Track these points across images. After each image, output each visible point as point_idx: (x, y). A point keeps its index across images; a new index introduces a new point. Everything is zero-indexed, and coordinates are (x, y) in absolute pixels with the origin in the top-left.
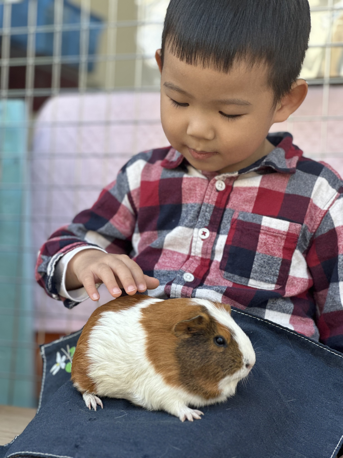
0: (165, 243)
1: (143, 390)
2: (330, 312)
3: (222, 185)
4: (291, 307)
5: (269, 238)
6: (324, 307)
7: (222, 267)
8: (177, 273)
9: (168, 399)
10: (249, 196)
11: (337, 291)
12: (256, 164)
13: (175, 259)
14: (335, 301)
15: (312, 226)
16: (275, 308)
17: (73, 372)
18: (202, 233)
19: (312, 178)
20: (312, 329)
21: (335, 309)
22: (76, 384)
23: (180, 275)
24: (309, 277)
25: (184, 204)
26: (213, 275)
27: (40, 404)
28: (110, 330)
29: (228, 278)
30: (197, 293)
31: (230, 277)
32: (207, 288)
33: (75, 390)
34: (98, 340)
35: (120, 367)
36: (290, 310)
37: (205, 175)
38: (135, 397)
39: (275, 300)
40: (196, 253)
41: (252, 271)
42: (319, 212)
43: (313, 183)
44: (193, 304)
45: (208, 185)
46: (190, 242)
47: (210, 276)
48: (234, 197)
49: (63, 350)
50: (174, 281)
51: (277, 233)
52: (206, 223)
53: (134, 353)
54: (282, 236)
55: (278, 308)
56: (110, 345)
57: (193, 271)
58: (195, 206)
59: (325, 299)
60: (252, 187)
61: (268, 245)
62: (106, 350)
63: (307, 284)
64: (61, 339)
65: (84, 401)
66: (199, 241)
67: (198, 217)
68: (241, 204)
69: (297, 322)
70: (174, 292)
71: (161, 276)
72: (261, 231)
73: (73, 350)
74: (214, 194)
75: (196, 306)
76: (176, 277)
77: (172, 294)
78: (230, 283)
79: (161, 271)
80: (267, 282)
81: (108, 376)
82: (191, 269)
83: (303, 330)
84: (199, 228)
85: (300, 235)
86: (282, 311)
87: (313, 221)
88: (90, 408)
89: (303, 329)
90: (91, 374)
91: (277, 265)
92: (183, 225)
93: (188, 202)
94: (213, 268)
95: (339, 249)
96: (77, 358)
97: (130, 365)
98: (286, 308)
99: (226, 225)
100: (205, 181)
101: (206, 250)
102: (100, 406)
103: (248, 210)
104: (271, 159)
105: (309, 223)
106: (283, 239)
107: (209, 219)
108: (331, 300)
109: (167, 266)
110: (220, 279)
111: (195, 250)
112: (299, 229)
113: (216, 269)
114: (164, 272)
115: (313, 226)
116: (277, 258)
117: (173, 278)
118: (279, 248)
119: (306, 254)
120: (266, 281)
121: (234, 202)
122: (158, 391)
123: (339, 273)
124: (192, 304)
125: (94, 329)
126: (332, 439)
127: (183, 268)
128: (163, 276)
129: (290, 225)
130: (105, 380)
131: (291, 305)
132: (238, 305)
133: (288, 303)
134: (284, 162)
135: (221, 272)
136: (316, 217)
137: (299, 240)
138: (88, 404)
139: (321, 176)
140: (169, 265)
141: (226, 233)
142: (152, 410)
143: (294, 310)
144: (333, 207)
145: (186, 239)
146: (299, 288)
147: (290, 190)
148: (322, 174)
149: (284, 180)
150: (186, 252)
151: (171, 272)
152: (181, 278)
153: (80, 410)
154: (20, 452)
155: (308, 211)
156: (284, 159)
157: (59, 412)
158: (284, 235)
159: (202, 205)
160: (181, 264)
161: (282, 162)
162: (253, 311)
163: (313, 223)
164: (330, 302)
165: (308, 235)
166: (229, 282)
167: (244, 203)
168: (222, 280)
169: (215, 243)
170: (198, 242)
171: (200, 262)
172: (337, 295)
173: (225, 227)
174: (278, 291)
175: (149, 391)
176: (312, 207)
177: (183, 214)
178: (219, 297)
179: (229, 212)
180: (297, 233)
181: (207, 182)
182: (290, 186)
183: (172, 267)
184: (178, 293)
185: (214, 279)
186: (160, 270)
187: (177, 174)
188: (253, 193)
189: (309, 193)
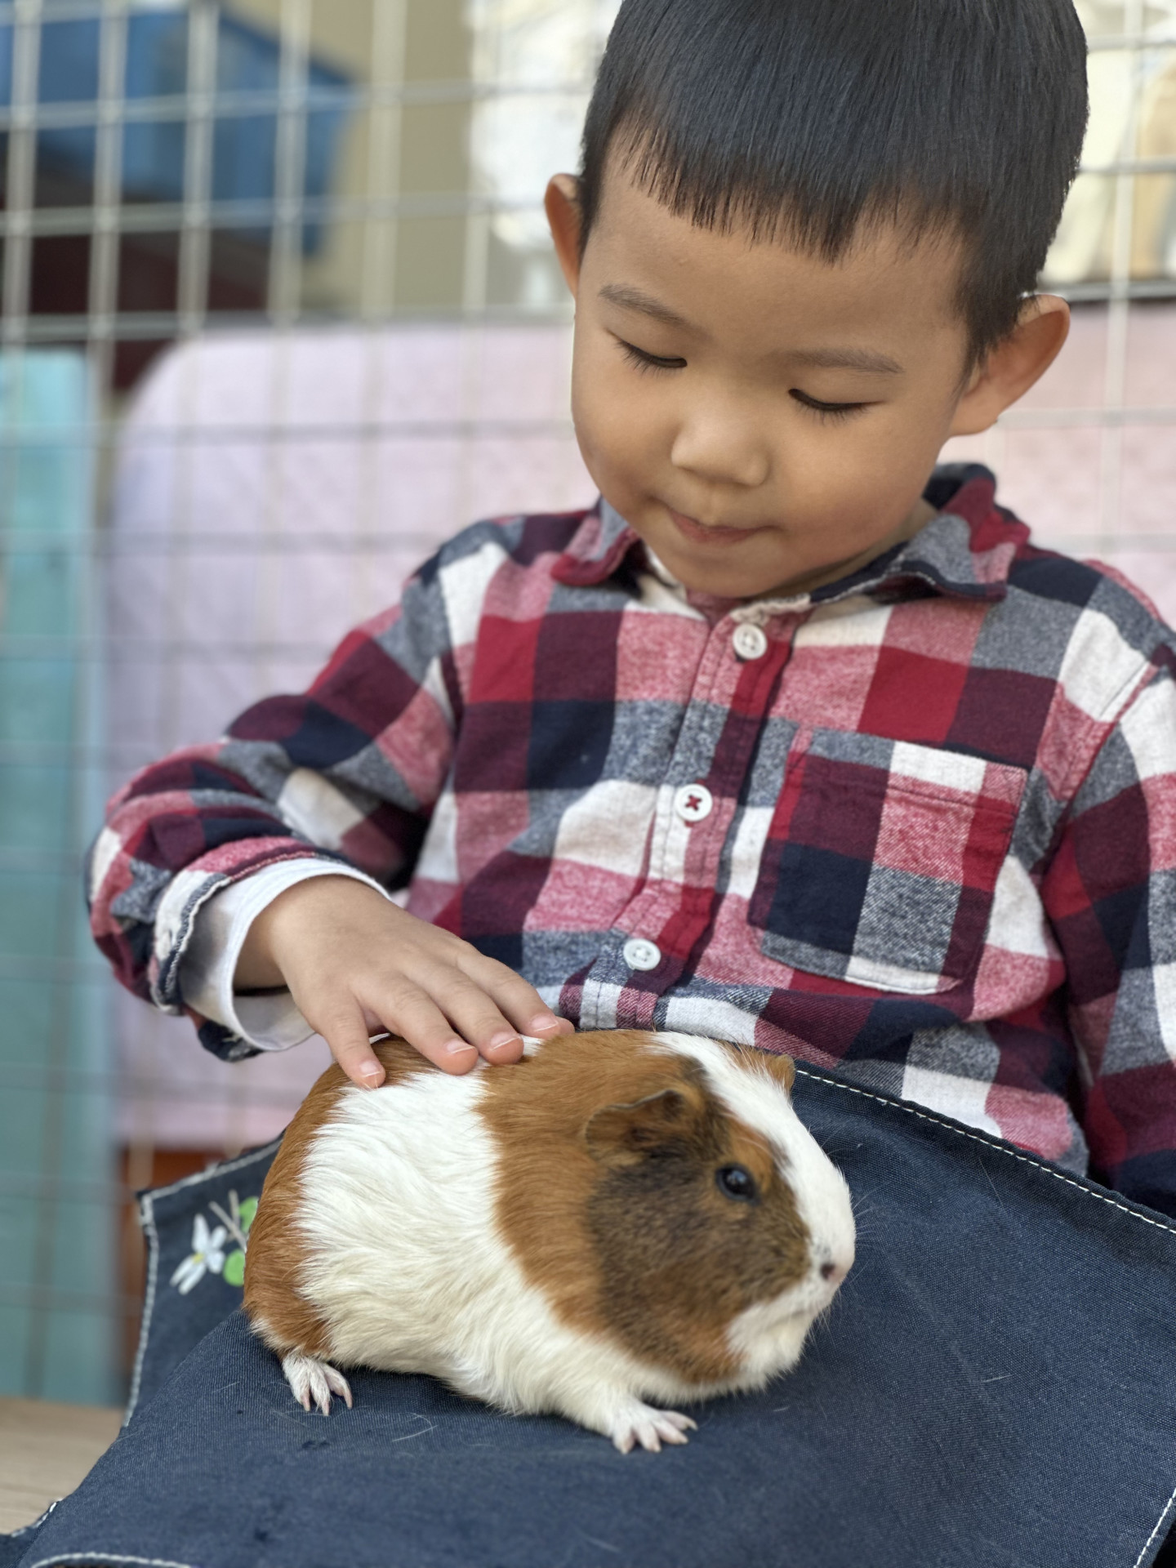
0: (562, 838)
1: (486, 1342)
2: (1122, 1070)
3: (755, 639)
4: (989, 1058)
5: (916, 815)
6: (1106, 1055)
7: (755, 917)
8: (603, 942)
9: (572, 1376)
10: (849, 675)
11: (1147, 998)
12: (872, 568)
13: (595, 892)
14: (1140, 1032)
15: (1063, 775)
16: (936, 1062)
17: (250, 1280)
18: (686, 800)
19: (1061, 613)
20: (1064, 1132)
21: (1142, 1059)
22: (261, 1324)
23: (613, 949)
24: (1049, 953)
25: (621, 702)
26: (725, 945)
27: (135, 1391)
28: (377, 1138)
29: (775, 954)
30: (669, 1010)
31: (783, 951)
32: (703, 996)
33: (257, 1343)
34: (335, 1173)
35: (411, 1266)
36: (987, 1067)
37: (699, 608)
38: (461, 1369)
39: (937, 1032)
40: (666, 869)
41: (859, 928)
42: (1085, 728)
43: (1066, 630)
44: (657, 1051)
45: (707, 641)
46: (644, 835)
47: (715, 948)
48: (796, 678)
49: (216, 1208)
50: (593, 971)
51: (945, 800)
52: (701, 769)
53: (457, 1215)
54: (961, 809)
55: (948, 1062)
56: (374, 1191)
57: (655, 931)
58: (664, 709)
59: (1107, 1026)
60: (857, 647)
61: (913, 838)
62: (363, 1205)
63: (1044, 974)
64: (212, 1171)
65: (288, 1383)
66: (676, 828)
67: (671, 748)
68: (819, 702)
69: (1010, 1109)
70: (593, 1010)
71: (549, 952)
72: (890, 792)
73: (251, 1207)
74: (729, 669)
75: (669, 1057)
76: (598, 957)
77: (587, 1014)
78: (783, 971)
79: (547, 934)
80: (910, 965)
81: (367, 1296)
82: (649, 926)
83: (1033, 1137)
84: (678, 785)
85: (1021, 805)
86: (960, 1071)
87: (1066, 759)
88: (307, 1407)
89: (1032, 1134)
90: (312, 1289)
91: (943, 906)
92: (624, 775)
93: (635, 695)
94: (724, 921)
95: (1154, 855)
96: (263, 1233)
97: (444, 1257)
98: (973, 1061)
99: (770, 773)
100: (698, 626)
101: (698, 857)
102: (342, 1398)
103: (846, 723)
104: (922, 552)
105: (1051, 766)
106: (965, 820)
107: (712, 754)
108: (1128, 1030)
109: (566, 918)
110: (749, 956)
111: (662, 858)
112: (1020, 787)
113: (734, 924)
114: (557, 937)
115: (1067, 778)
116: (943, 885)
117: (588, 959)
118: (951, 850)
119: (1043, 873)
120: (906, 964)
121: (796, 696)
122: (538, 1348)
123: (1151, 937)
124: (655, 1049)
125: (322, 1136)
126: (1136, 1510)
127: (620, 923)
128: (555, 954)
129: (988, 771)
130: (357, 1311)
131: (991, 1051)
132: (812, 1053)
133: (980, 1043)
134: (966, 563)
135: (752, 935)
136: (1074, 747)
137: (1020, 821)
138: (299, 1393)
139: (1092, 608)
140: (573, 912)
141: (770, 800)
142: (519, 1413)
143: (1000, 1067)
144: (1134, 712)
145: (630, 822)
146: (1021, 989)
147: (986, 654)
148: (1095, 601)
149: (967, 623)
150: (630, 868)
151: (581, 938)
152: (617, 957)
153: (273, 1411)
154: (66, 1557)
155: (1049, 723)
156: (966, 552)
157: (202, 1420)
158: (966, 804)
159: (685, 706)
160: (616, 908)
161: (959, 564)
162: (862, 1073)
163: (1065, 765)
164: (1125, 1037)
165: (1048, 807)
166: (780, 967)
167: (831, 701)
168: (755, 960)
169: (730, 835)
170: (672, 833)
171: (679, 899)
172: (1147, 1012)
173: (765, 781)
174: (947, 999)
175: (507, 1348)
176: (1062, 712)
177: (620, 739)
178: (744, 1027)
179: (780, 729)
180: (1010, 798)
181: (705, 629)
182: (986, 642)
183: (585, 921)
184: (605, 1014)
185: (730, 960)
186: (543, 932)
187: (602, 601)
188: (862, 665)
189: (1053, 663)
